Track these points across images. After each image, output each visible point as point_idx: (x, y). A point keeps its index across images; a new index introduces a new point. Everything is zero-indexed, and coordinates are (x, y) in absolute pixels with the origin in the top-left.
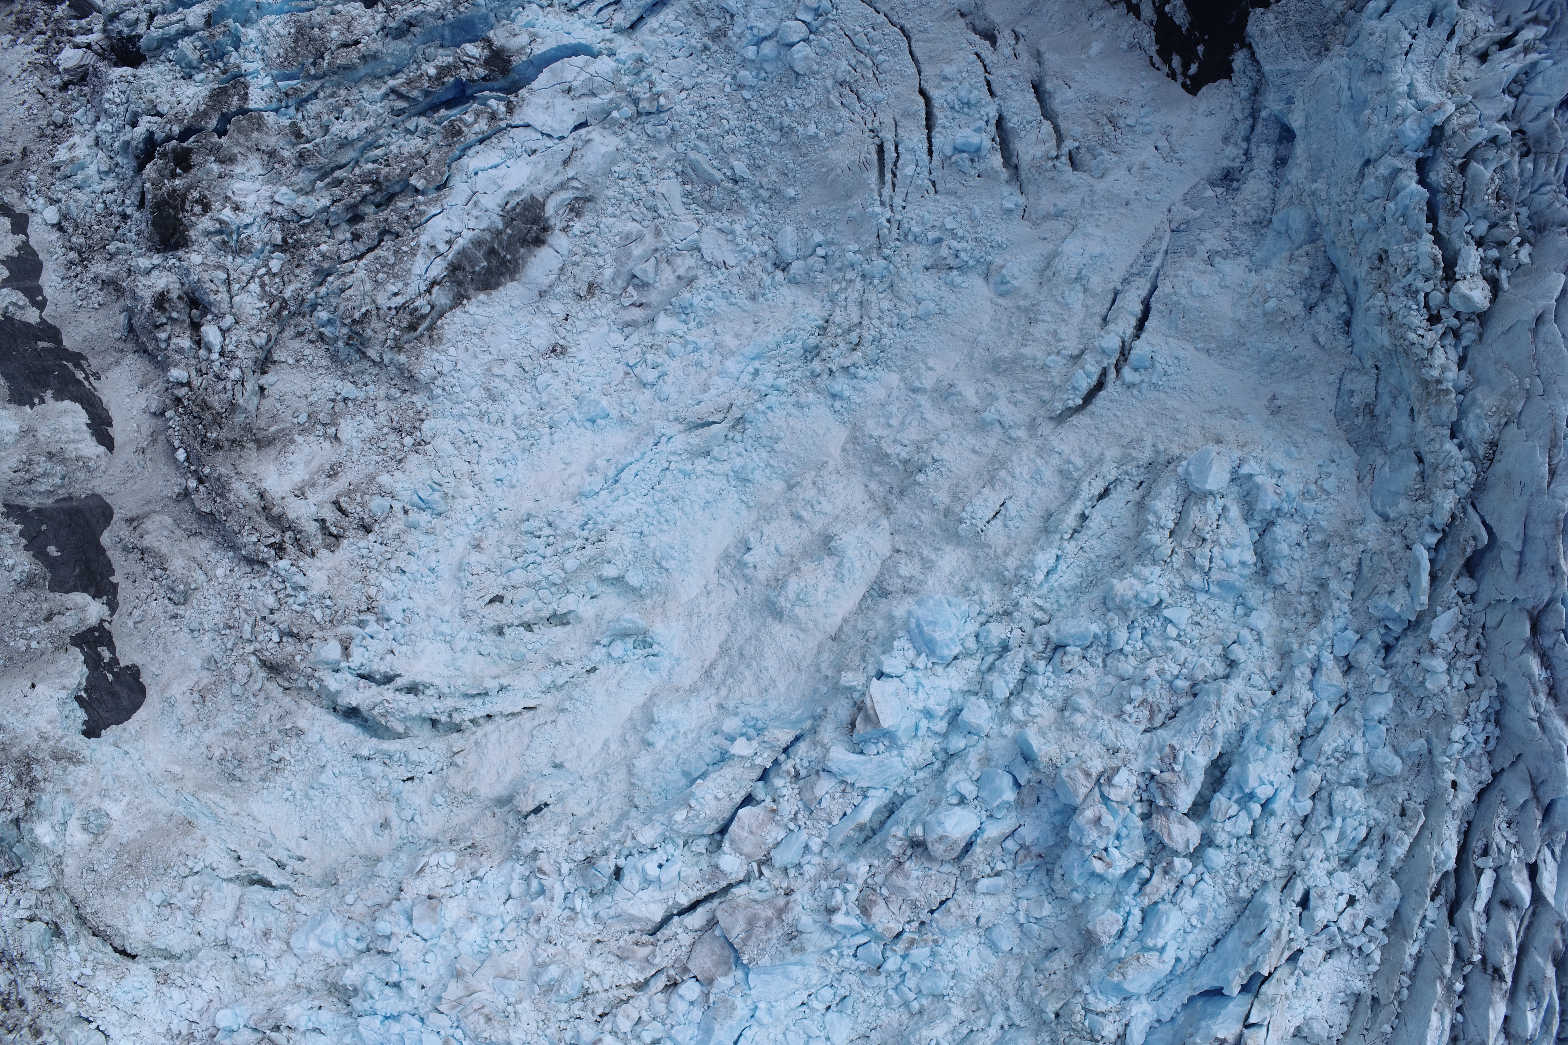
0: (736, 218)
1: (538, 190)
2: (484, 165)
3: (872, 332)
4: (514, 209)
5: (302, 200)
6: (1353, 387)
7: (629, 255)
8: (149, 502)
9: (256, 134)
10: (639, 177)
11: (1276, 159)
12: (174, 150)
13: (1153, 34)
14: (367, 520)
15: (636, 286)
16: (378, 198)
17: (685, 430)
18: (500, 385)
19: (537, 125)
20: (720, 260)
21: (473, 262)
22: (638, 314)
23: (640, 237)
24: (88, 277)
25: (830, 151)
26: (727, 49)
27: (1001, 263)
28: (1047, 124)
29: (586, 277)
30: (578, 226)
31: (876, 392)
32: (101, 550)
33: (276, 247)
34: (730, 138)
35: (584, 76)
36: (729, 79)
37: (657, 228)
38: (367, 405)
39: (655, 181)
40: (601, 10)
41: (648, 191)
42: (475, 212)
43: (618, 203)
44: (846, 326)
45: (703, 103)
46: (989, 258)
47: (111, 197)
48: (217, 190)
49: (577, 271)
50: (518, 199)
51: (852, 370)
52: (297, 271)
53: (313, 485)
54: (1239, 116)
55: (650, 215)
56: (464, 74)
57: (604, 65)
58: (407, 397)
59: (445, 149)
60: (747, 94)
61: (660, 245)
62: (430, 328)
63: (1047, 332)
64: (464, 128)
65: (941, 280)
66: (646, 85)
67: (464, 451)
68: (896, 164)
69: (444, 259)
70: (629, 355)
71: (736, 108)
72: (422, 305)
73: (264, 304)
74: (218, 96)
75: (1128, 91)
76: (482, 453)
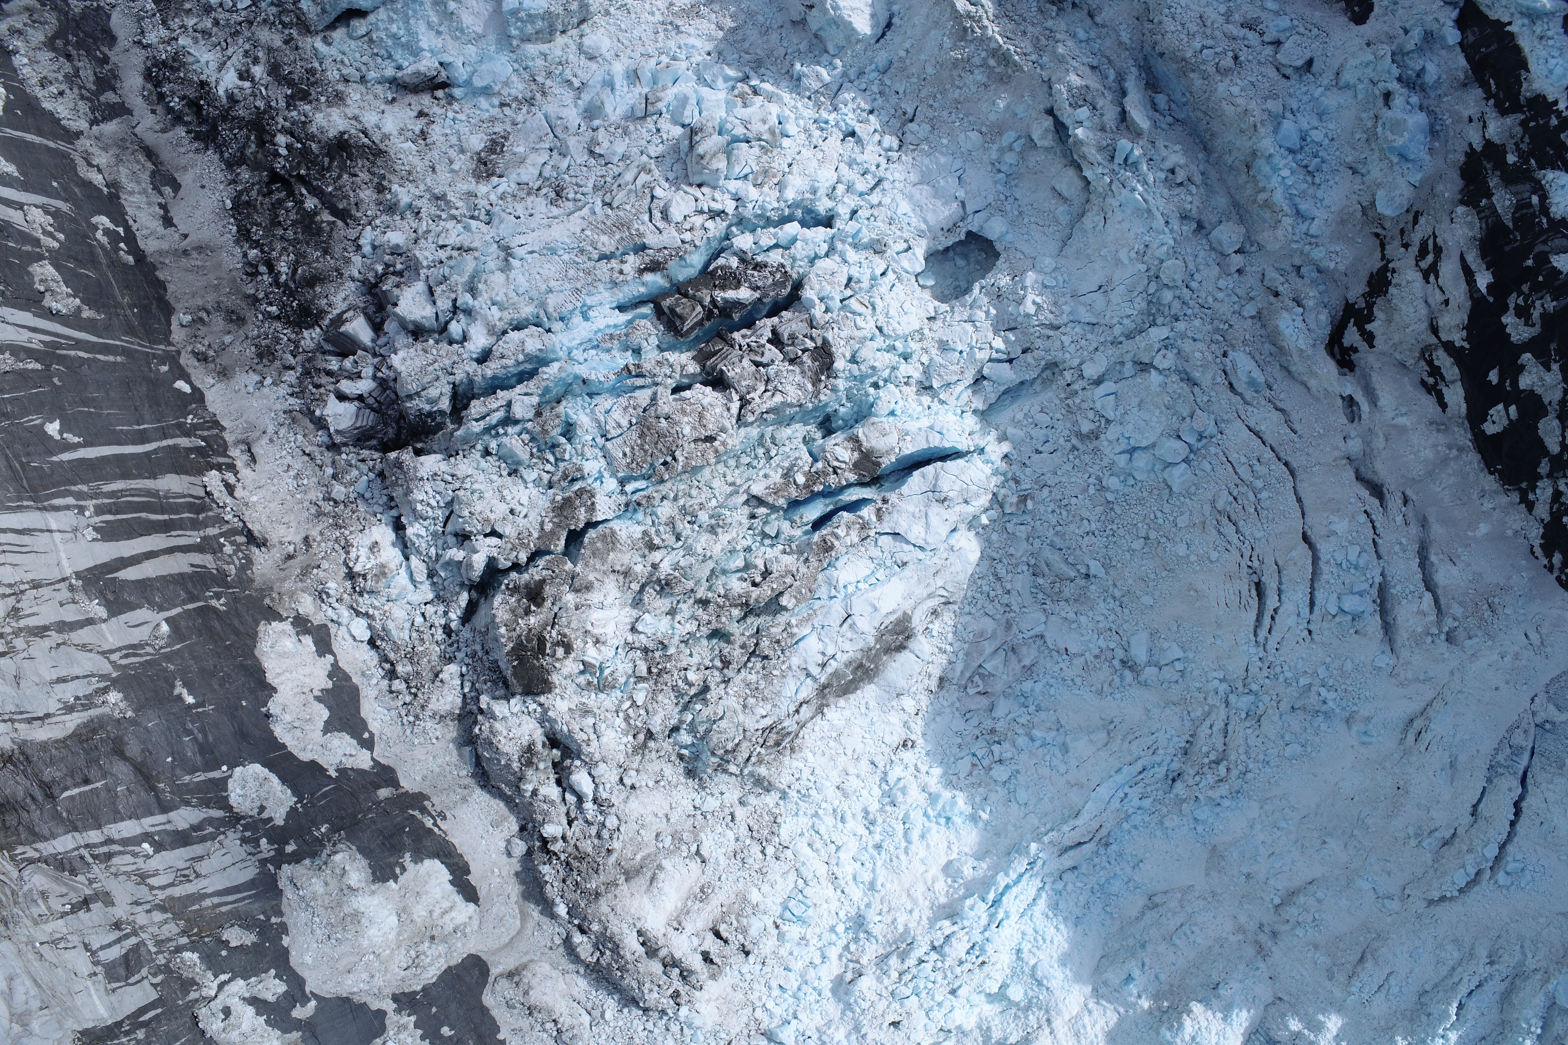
0: (1083, 610)
1: (909, 606)
2: (853, 579)
4: (886, 627)
5: (666, 626)
7: (981, 653)
8: (526, 953)
9: (611, 555)
10: (996, 575)
12: (524, 586)
13: (1541, 530)
14: (746, 946)
15: (982, 676)
18: (853, 783)
19: (911, 537)
20: (1062, 648)
21: (841, 678)
22: (980, 702)
23: (993, 632)
26: (1096, 451)
27: (1367, 714)
28: (1428, 596)
29: (940, 674)
30: (936, 628)
32: (484, 1011)
33: (640, 679)
34: (1089, 540)
35: (959, 486)
36: (1092, 480)
38: (724, 814)
39: (1010, 577)
41: (1003, 588)
42: (849, 634)
43: (974, 602)
44: (1213, 757)
45: (1065, 501)
46: (1355, 708)
47: (430, 609)
48: (576, 626)
49: (931, 670)
50: (892, 618)
51: (1218, 800)
53: (688, 913)
55: (1002, 609)
56: (833, 480)
57: (978, 468)
58: (761, 800)
59: (815, 564)
60: (1110, 497)
61: (1009, 639)
62: (794, 739)
64: (836, 543)
65: (1307, 724)
66: (1012, 484)
67: (823, 853)
68: (1276, 611)
69: (815, 679)
70: (969, 739)
71: (1099, 509)
72: (790, 724)
73: (630, 738)
74: (563, 508)
75: (1509, 579)
76: (840, 854)
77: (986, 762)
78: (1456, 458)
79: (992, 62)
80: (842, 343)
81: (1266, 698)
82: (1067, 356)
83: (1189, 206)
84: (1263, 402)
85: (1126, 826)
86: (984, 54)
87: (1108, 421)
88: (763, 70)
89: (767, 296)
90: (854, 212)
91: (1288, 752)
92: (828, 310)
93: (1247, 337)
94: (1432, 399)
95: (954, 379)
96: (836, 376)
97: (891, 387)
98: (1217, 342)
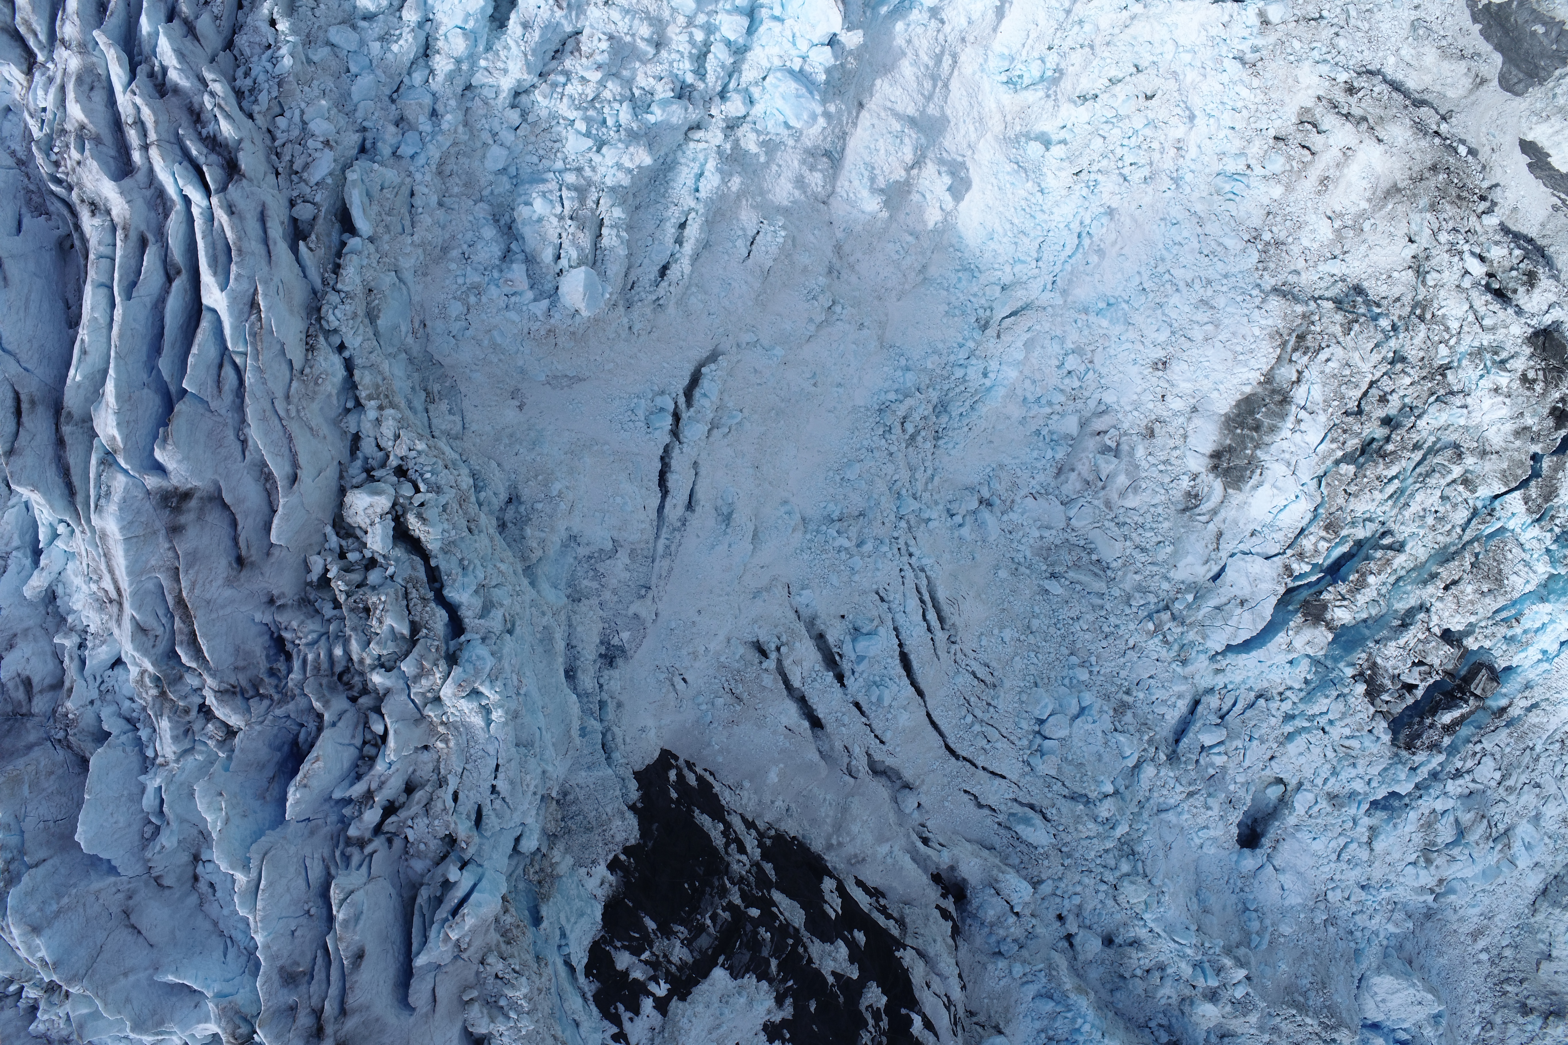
1: (1237, 497)
2: (1293, 506)
3: (894, 437)
4: (1252, 472)
5: (1443, 418)
6: (452, 418)
7: (1127, 474)
9: (1505, 466)
10: (1143, 550)
13: (723, 802)
14: (1281, 144)
15: (1110, 449)
16: (1375, 445)
17: (1032, 302)
18: (1201, 316)
19: (1260, 560)
20: (1040, 500)
21: (1271, 414)
22: (1099, 424)
23: (1123, 495)
26: (1108, 700)
27: (795, 534)
28: (796, 684)
29: (1159, 441)
30: (1185, 483)
31: (872, 382)
32: (1498, 46)
33: (1448, 367)
34: (1074, 613)
35: (1233, 622)
36: (1096, 670)
37: (1110, 509)
38: (1311, 259)
39: (1128, 552)
40: (1234, 705)
41: (1131, 540)
42: (1287, 456)
43: (1156, 518)
44: (918, 441)
45: (1110, 641)
46: (808, 536)
48: (1520, 400)
49: (1171, 443)
50: (1252, 482)
51: (901, 397)
52: (1422, 354)
53: (1338, 165)
54: (615, 729)
55: (1121, 519)
56: (1342, 588)
57: (1217, 642)
58: (1280, 279)
59: (1333, 510)
60: (1074, 659)
61: (1102, 494)
62: (1284, 344)
63: (743, 455)
64: (1323, 534)
65: (846, 505)
66: (1171, 639)
67: (1214, 245)
68: (924, 612)
69: (1298, 406)
71: (1079, 645)
72: (1301, 359)
74: (1550, 493)
75: (729, 736)
76: (1198, 246)
77: (1082, 368)
78: (830, 837)
80: (1359, 709)
81: (890, 517)
82: (1171, 773)
83: (1141, 955)
84: (1003, 808)
86: (1311, 1004)
87: (1116, 730)
89: (1419, 724)
90: (1355, 822)
92: (1370, 731)
93: (1046, 863)
94: (870, 884)
95: (1249, 713)
96: (1353, 677)
97: (1297, 686)
98: (1066, 844)
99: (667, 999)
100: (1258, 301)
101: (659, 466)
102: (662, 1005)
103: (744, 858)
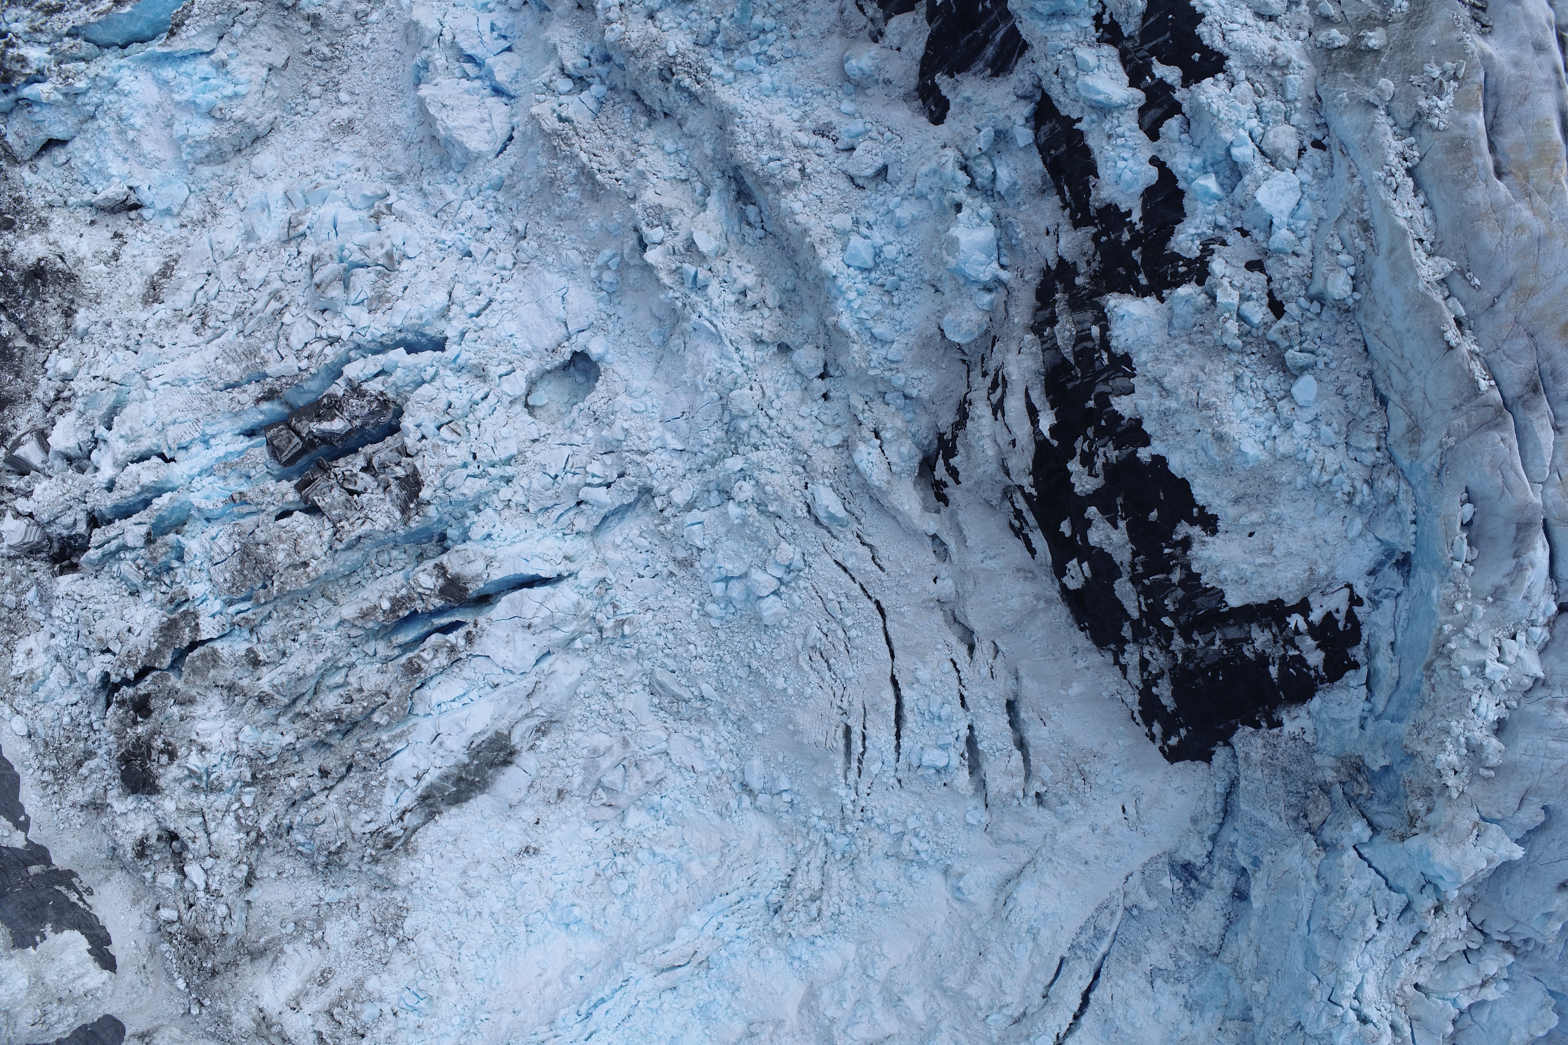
0: (704, 728)
1: (502, 726)
2: (446, 698)
3: (831, 909)
4: (479, 746)
5: (266, 736)
7: (597, 767)
8: (157, 1018)
9: (212, 672)
10: (606, 695)
11: (1235, 890)
12: (132, 699)
13: (1137, 697)
14: (359, 1030)
15: (606, 789)
17: (653, 973)
18: (477, 885)
19: (499, 661)
20: (689, 765)
21: (442, 790)
22: (608, 813)
23: (610, 749)
24: (67, 803)
25: (798, 711)
26: (694, 576)
27: (960, 870)
28: (1017, 754)
29: (556, 785)
30: (544, 744)
31: (833, 962)
33: (247, 783)
34: (698, 664)
35: (544, 613)
36: (695, 605)
37: (624, 739)
38: (352, 908)
39: (621, 697)
40: (562, 516)
41: (615, 707)
42: (440, 752)
43: (584, 719)
44: (807, 894)
45: (670, 625)
46: (949, 862)
47: (75, 710)
48: (181, 734)
49: (545, 783)
50: (483, 737)
52: (270, 800)
53: (306, 995)
54: (1211, 812)
55: (617, 727)
56: (419, 606)
57: (566, 595)
58: (387, 895)
59: (407, 684)
60: (715, 623)
61: (628, 754)
62: (406, 843)
63: (993, 976)
64: (423, 665)
65: (901, 872)
66: (610, 608)
67: (446, 946)
68: (863, 754)
69: (413, 792)
70: (600, 847)
71: (704, 635)
72: (395, 830)
73: (242, 835)
74: (169, 629)
75: (1104, 745)
76: (462, 950)
77: (609, 873)
78: (1044, 610)
79: (583, 179)
80: (432, 471)
81: (860, 842)
82: (655, 483)
83: (759, 332)
84: (850, 536)
85: (723, 952)
86: (574, 171)
87: (700, 550)
88: (402, 187)
89: (367, 424)
90: (463, 334)
91: (879, 899)
92: (423, 437)
93: (826, 469)
94: (1021, 543)
95: (550, 503)
96: (429, 503)
97: (489, 511)
98: (797, 474)
99: (1294, 609)
100: (418, 884)
101: (1083, 1019)
102: (1304, 607)
103: (1147, 656)
